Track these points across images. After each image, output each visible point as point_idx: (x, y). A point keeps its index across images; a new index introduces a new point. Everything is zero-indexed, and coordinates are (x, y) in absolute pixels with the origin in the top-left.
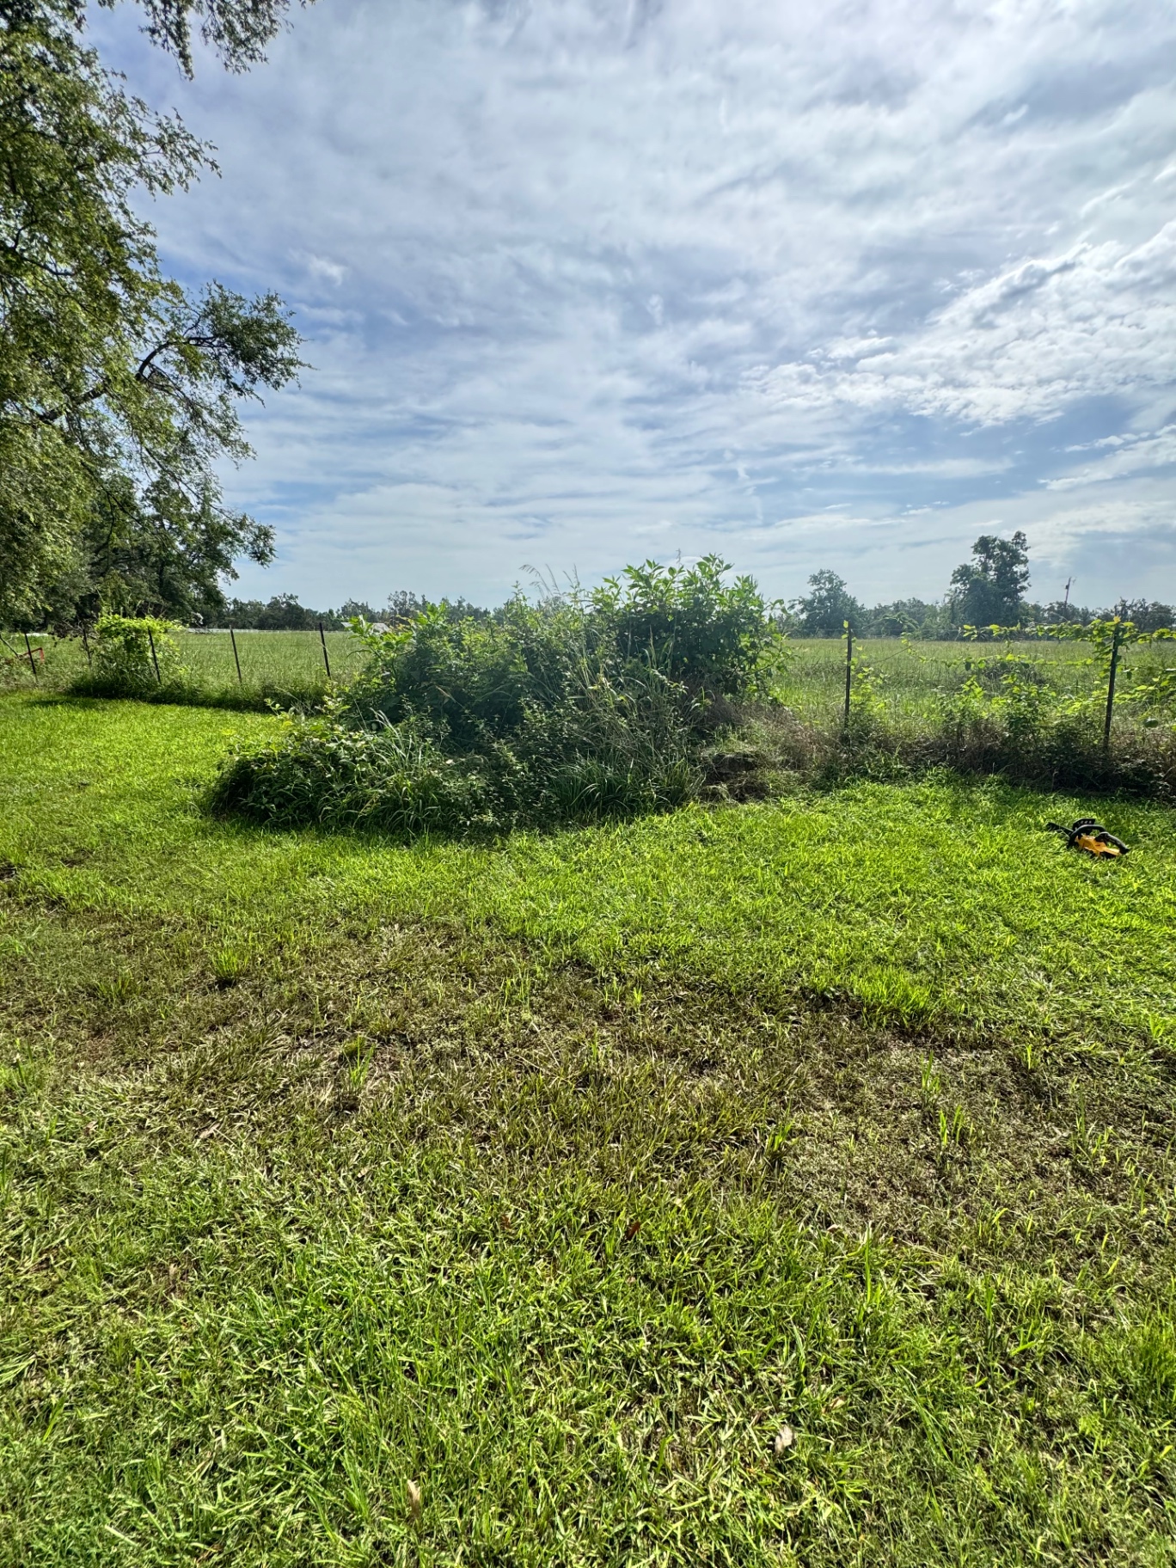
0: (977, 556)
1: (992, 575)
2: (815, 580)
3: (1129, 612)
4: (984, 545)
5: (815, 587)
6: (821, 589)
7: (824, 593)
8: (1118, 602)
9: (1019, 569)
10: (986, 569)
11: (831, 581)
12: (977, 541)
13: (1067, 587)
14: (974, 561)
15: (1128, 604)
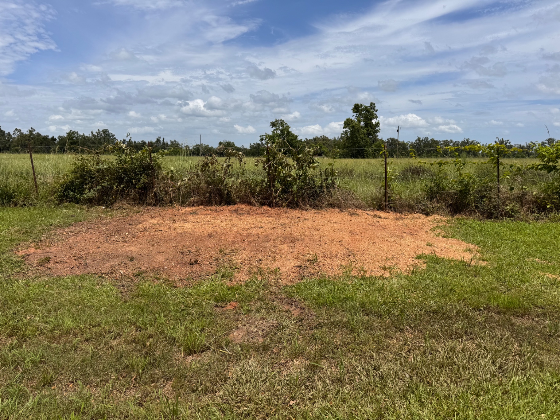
0: (355, 114)
1: (362, 124)
2: (273, 124)
3: (422, 144)
4: (357, 108)
5: (274, 128)
6: (277, 129)
7: (279, 132)
8: (417, 138)
9: (374, 121)
10: (359, 121)
11: (282, 126)
12: (353, 107)
13: (398, 131)
14: (353, 116)
15: (421, 139)
